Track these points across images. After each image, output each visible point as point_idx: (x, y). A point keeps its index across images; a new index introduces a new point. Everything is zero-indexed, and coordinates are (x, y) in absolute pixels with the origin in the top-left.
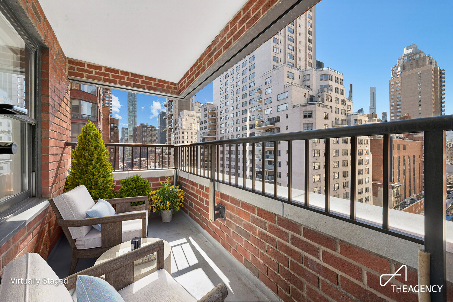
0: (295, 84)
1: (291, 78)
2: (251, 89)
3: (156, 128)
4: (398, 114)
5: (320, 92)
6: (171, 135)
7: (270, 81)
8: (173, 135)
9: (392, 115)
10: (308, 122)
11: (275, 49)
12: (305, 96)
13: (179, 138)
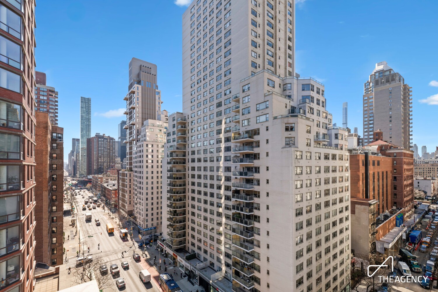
0: (276, 93)
1: (271, 86)
2: (226, 97)
3: (115, 139)
4: (371, 130)
5: (301, 103)
6: (133, 147)
7: (249, 88)
8: (136, 148)
9: (365, 130)
10: (290, 136)
11: (253, 53)
12: (286, 107)
13: (142, 152)
